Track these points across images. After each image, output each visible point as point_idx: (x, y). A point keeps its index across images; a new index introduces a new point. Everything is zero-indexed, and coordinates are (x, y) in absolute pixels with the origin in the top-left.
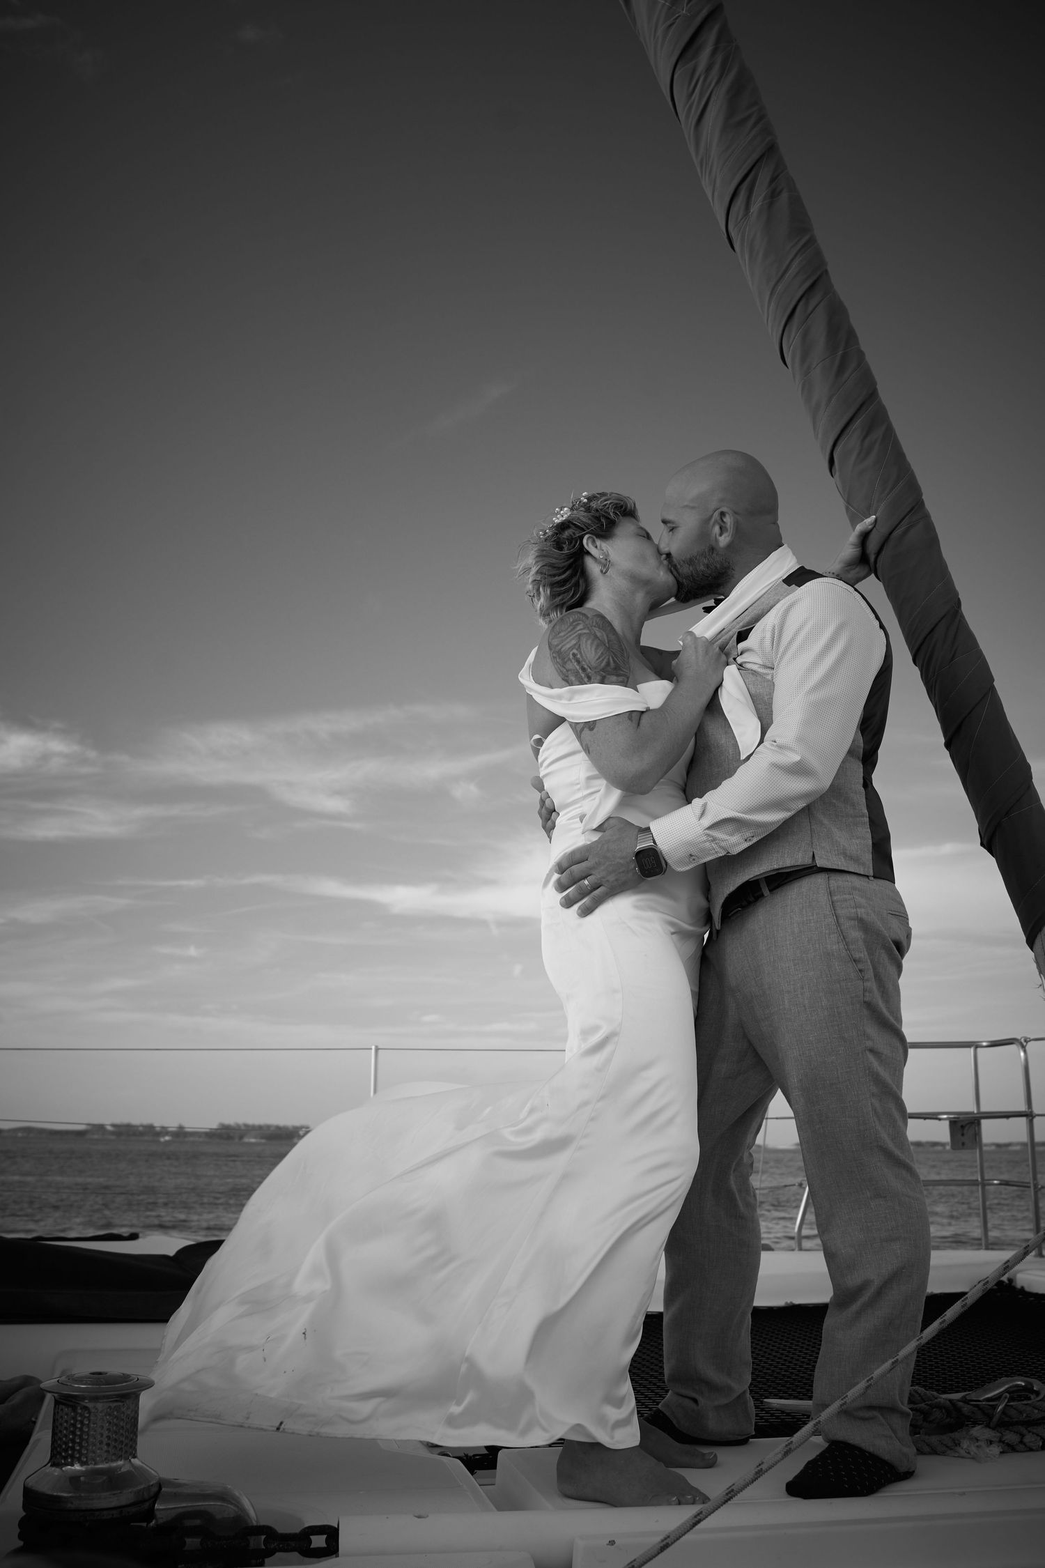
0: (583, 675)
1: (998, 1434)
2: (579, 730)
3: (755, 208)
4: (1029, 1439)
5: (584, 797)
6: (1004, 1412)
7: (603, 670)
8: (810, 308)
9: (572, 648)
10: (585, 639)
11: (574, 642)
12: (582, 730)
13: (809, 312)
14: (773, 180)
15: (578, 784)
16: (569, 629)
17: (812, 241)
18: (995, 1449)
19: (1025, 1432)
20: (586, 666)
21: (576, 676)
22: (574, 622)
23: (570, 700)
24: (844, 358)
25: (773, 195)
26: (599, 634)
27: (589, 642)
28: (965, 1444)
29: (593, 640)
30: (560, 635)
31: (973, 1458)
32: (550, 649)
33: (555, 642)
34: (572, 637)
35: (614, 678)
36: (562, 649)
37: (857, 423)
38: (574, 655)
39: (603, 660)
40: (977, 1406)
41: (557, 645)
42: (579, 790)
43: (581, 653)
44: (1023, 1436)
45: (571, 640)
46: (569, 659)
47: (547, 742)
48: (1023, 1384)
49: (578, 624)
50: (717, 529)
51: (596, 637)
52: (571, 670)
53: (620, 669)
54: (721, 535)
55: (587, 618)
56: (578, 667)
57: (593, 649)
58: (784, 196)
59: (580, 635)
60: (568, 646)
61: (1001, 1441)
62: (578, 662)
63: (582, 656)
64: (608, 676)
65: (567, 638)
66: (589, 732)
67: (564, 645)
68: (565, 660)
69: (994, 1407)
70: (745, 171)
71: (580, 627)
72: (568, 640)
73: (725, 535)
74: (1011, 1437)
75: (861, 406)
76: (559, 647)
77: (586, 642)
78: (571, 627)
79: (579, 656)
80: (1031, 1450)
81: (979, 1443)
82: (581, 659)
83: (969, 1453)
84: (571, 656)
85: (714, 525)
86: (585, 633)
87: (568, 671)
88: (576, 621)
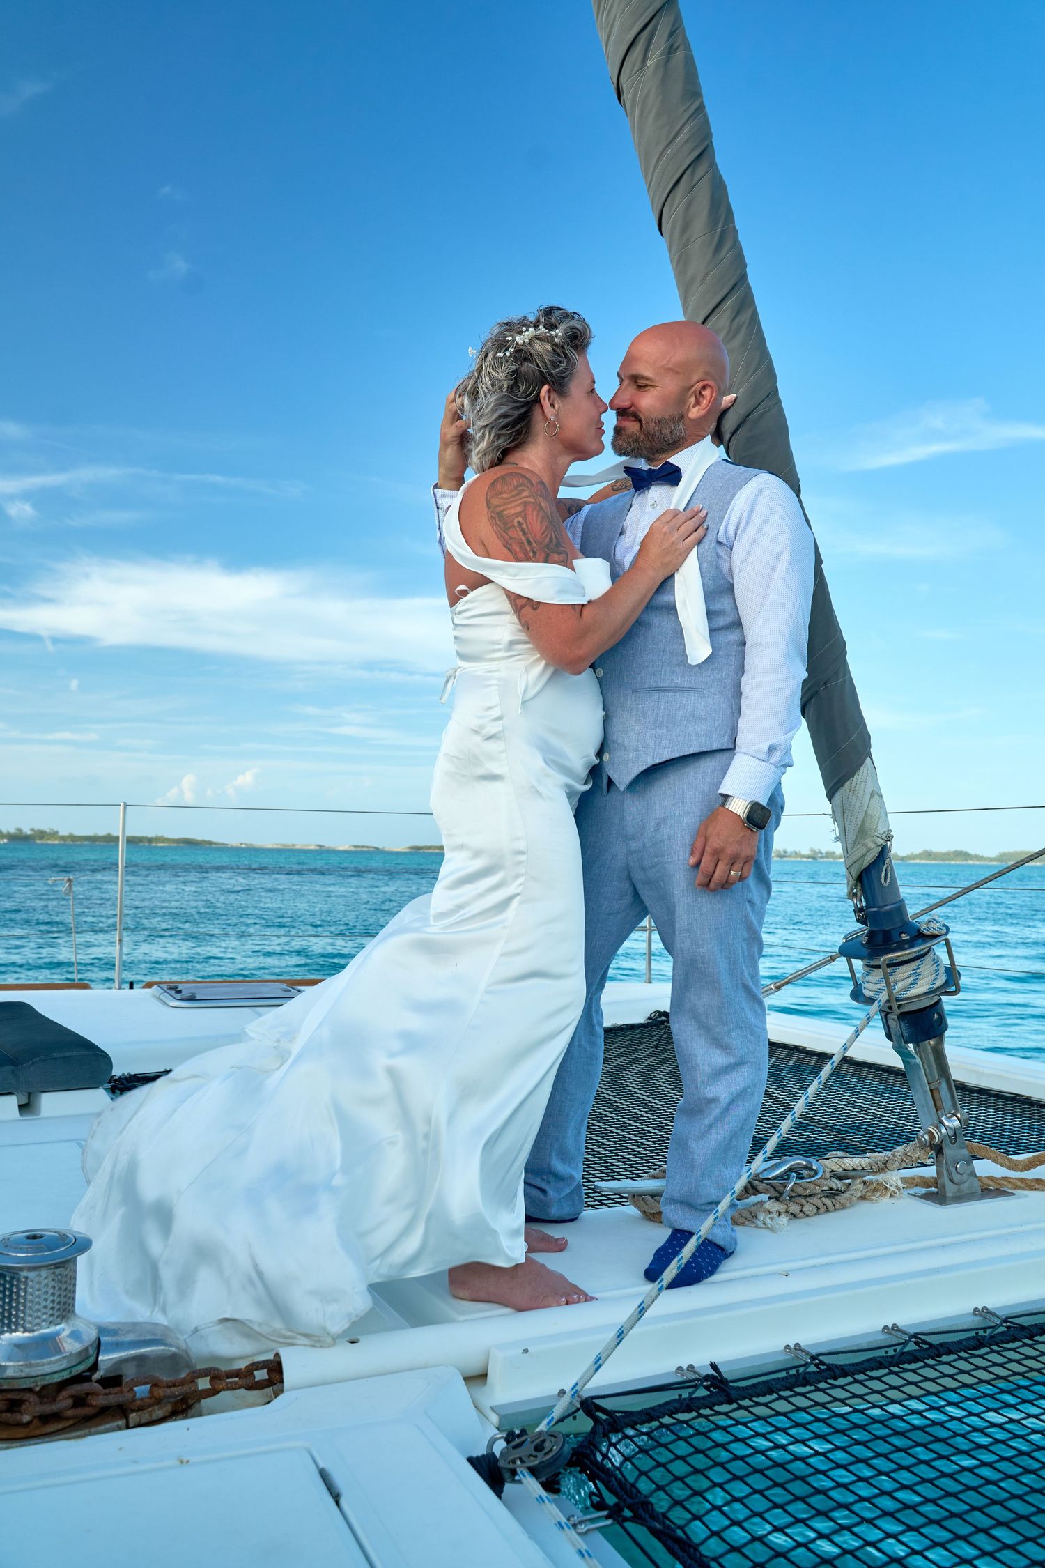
0: (528, 549)
1: (785, 1206)
2: (519, 605)
3: (651, 62)
4: (807, 1208)
5: (503, 658)
6: (792, 1190)
7: (547, 546)
8: (696, 179)
9: (517, 515)
10: (531, 510)
11: (519, 509)
12: (523, 607)
13: (694, 182)
14: (672, 34)
15: (499, 644)
16: (513, 493)
17: (701, 108)
18: (784, 1220)
19: (804, 1202)
20: (531, 540)
21: (521, 547)
22: (518, 486)
23: (515, 576)
24: (723, 233)
25: (671, 51)
26: (543, 505)
27: (535, 513)
28: (761, 1216)
29: (538, 512)
30: (502, 496)
31: (768, 1228)
32: (488, 507)
33: (495, 501)
34: (517, 503)
35: (556, 557)
36: (505, 513)
37: (729, 303)
38: (518, 522)
39: (547, 535)
40: (769, 1184)
41: (497, 506)
42: (499, 650)
43: (526, 523)
44: (803, 1206)
45: (516, 506)
46: (513, 526)
47: (471, 595)
48: (804, 1163)
49: (524, 490)
50: (693, 400)
51: (541, 508)
52: (515, 539)
53: (561, 546)
54: (694, 406)
55: (532, 485)
56: (523, 538)
57: (539, 521)
58: (680, 54)
59: (525, 504)
60: (512, 511)
61: (787, 1212)
62: (524, 533)
63: (527, 526)
64: (551, 554)
65: (512, 502)
66: (531, 611)
67: (507, 509)
68: (509, 525)
69: (785, 1186)
70: (646, 20)
71: (525, 494)
72: (513, 504)
73: (697, 408)
74: (794, 1208)
75: (734, 286)
76: (501, 509)
77: (532, 512)
78: (516, 492)
79: (524, 526)
80: (807, 1216)
81: (771, 1215)
82: (526, 530)
83: (765, 1224)
84: (516, 524)
85: (691, 396)
86: (530, 502)
87: (511, 538)
88: (521, 485)
